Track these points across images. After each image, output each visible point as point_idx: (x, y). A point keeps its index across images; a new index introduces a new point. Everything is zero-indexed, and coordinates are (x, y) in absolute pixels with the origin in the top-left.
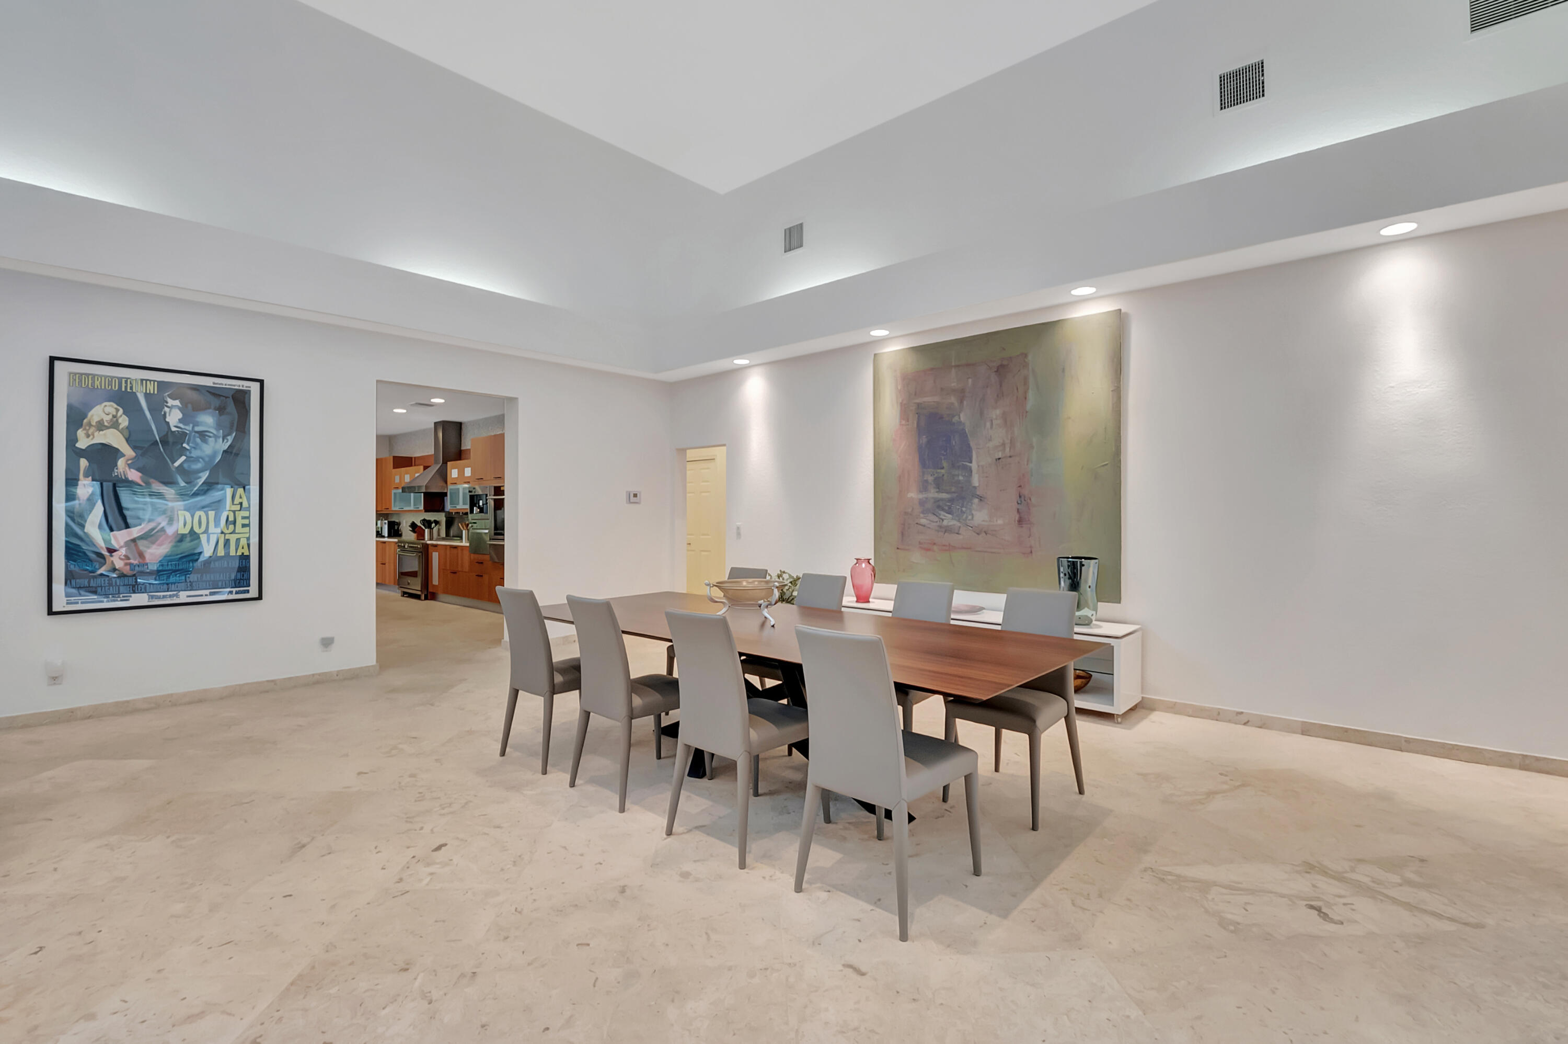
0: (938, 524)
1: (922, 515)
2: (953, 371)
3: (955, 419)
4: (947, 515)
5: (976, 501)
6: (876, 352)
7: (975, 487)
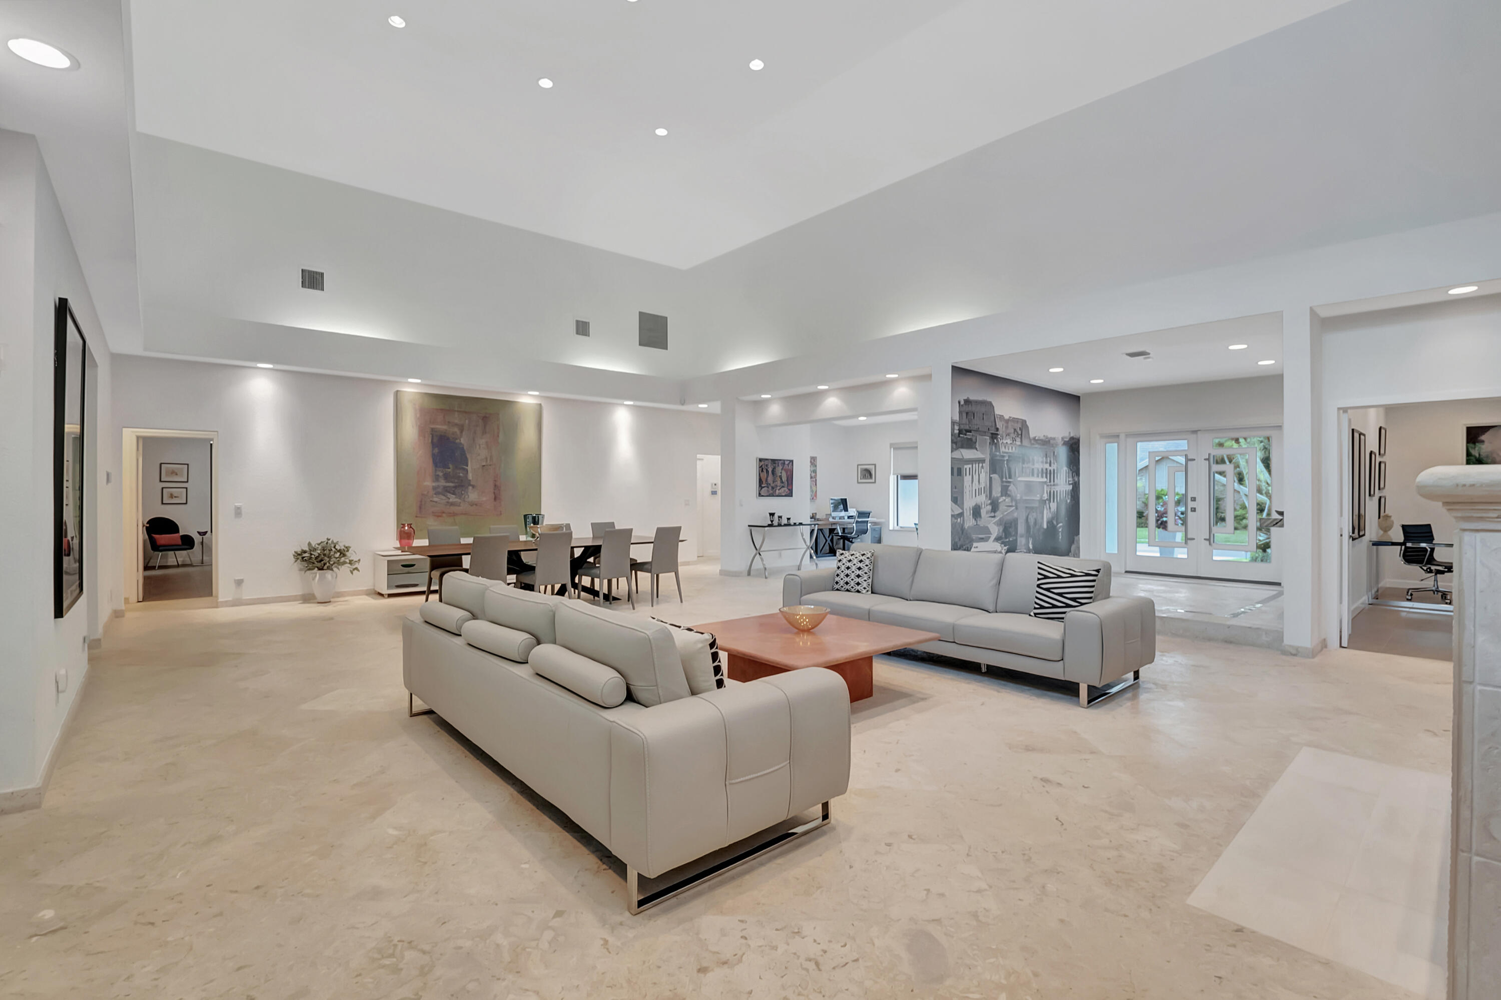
0: (446, 501)
1: (435, 496)
2: (456, 413)
3: (458, 441)
4: (452, 495)
5: (470, 488)
6: (399, 389)
7: (470, 480)
